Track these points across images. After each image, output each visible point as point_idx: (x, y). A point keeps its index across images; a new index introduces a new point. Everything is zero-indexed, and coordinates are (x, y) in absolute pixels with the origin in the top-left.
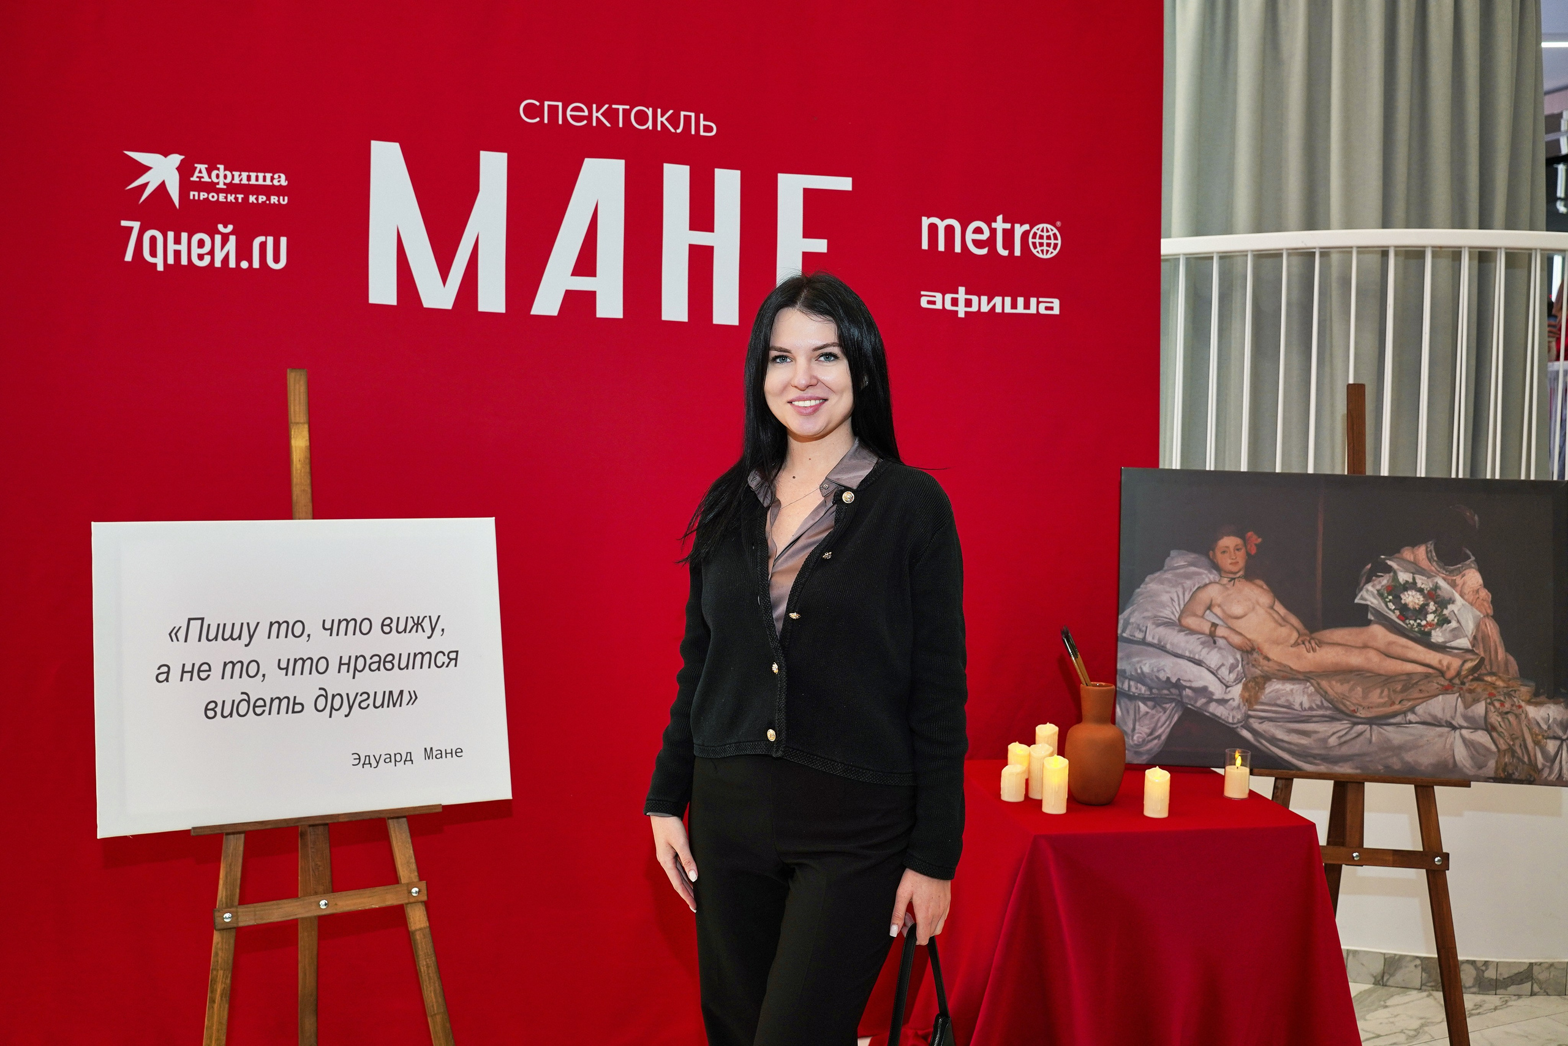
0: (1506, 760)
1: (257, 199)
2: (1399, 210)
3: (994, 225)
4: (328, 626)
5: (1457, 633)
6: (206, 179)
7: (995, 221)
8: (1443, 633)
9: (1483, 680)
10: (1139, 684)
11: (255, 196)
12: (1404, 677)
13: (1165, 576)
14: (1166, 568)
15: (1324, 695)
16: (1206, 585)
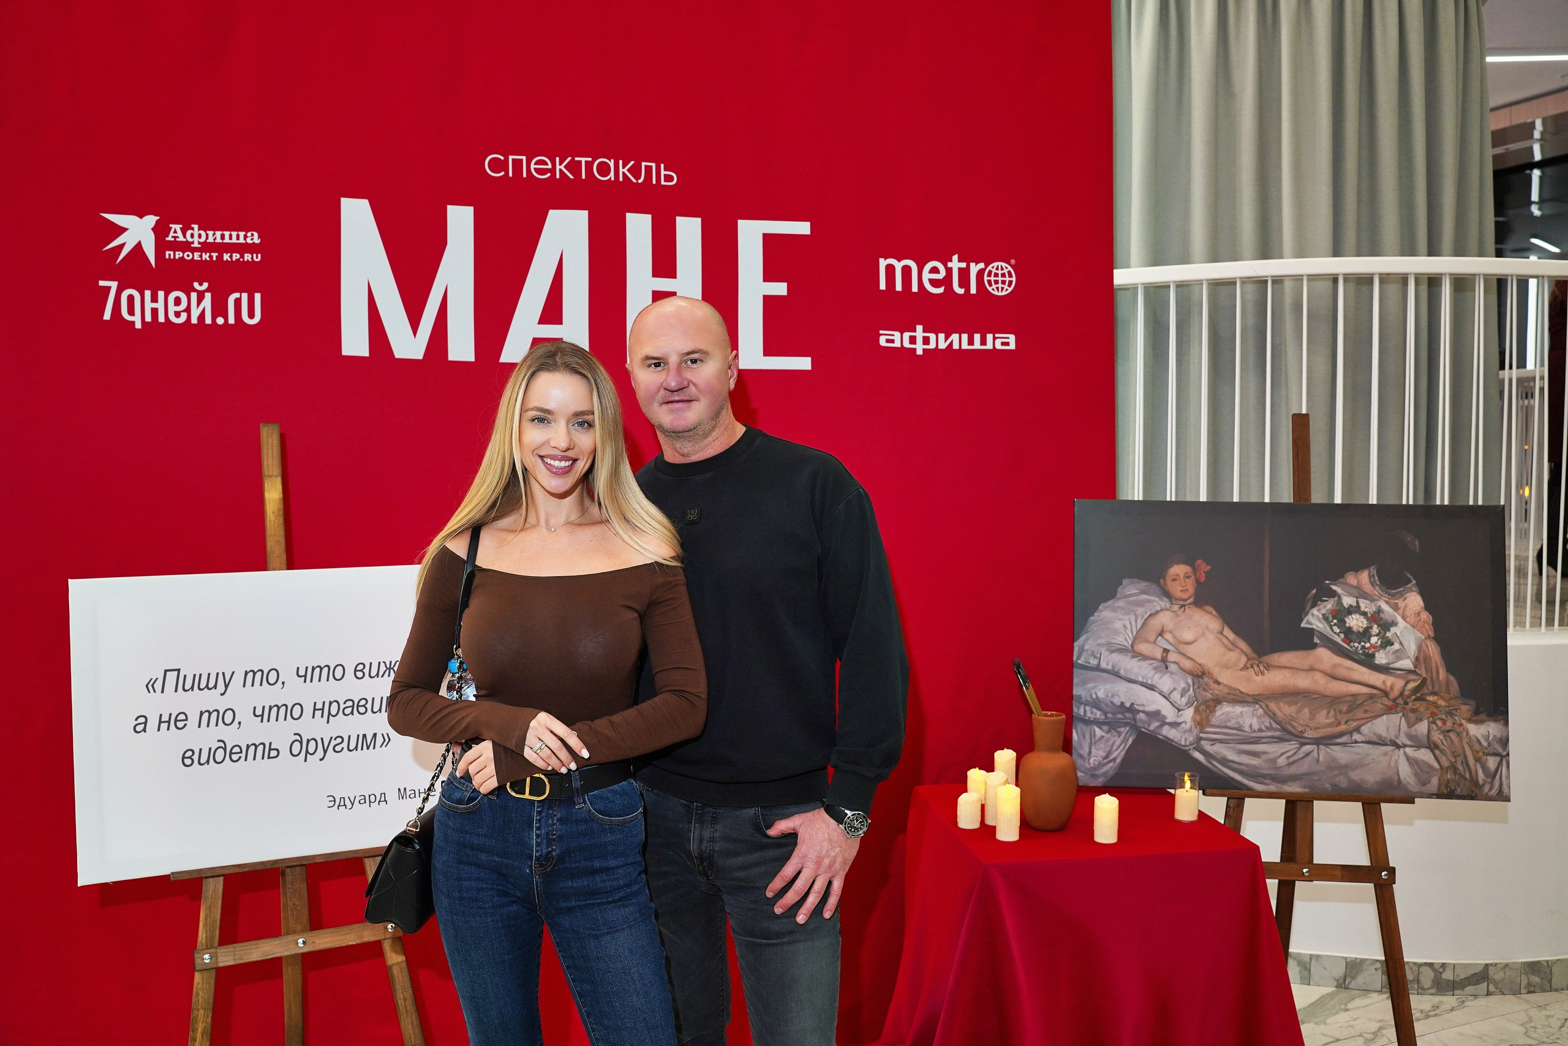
0: (1449, 777)
1: (231, 257)
2: (1350, 237)
3: (950, 265)
4: (302, 673)
5: (1400, 654)
6: (181, 239)
7: (951, 261)
8: (1387, 654)
9: (1424, 700)
10: (1094, 709)
11: (229, 254)
12: (1349, 698)
13: (1117, 604)
14: (1118, 596)
15: (1273, 716)
16: (1157, 612)
